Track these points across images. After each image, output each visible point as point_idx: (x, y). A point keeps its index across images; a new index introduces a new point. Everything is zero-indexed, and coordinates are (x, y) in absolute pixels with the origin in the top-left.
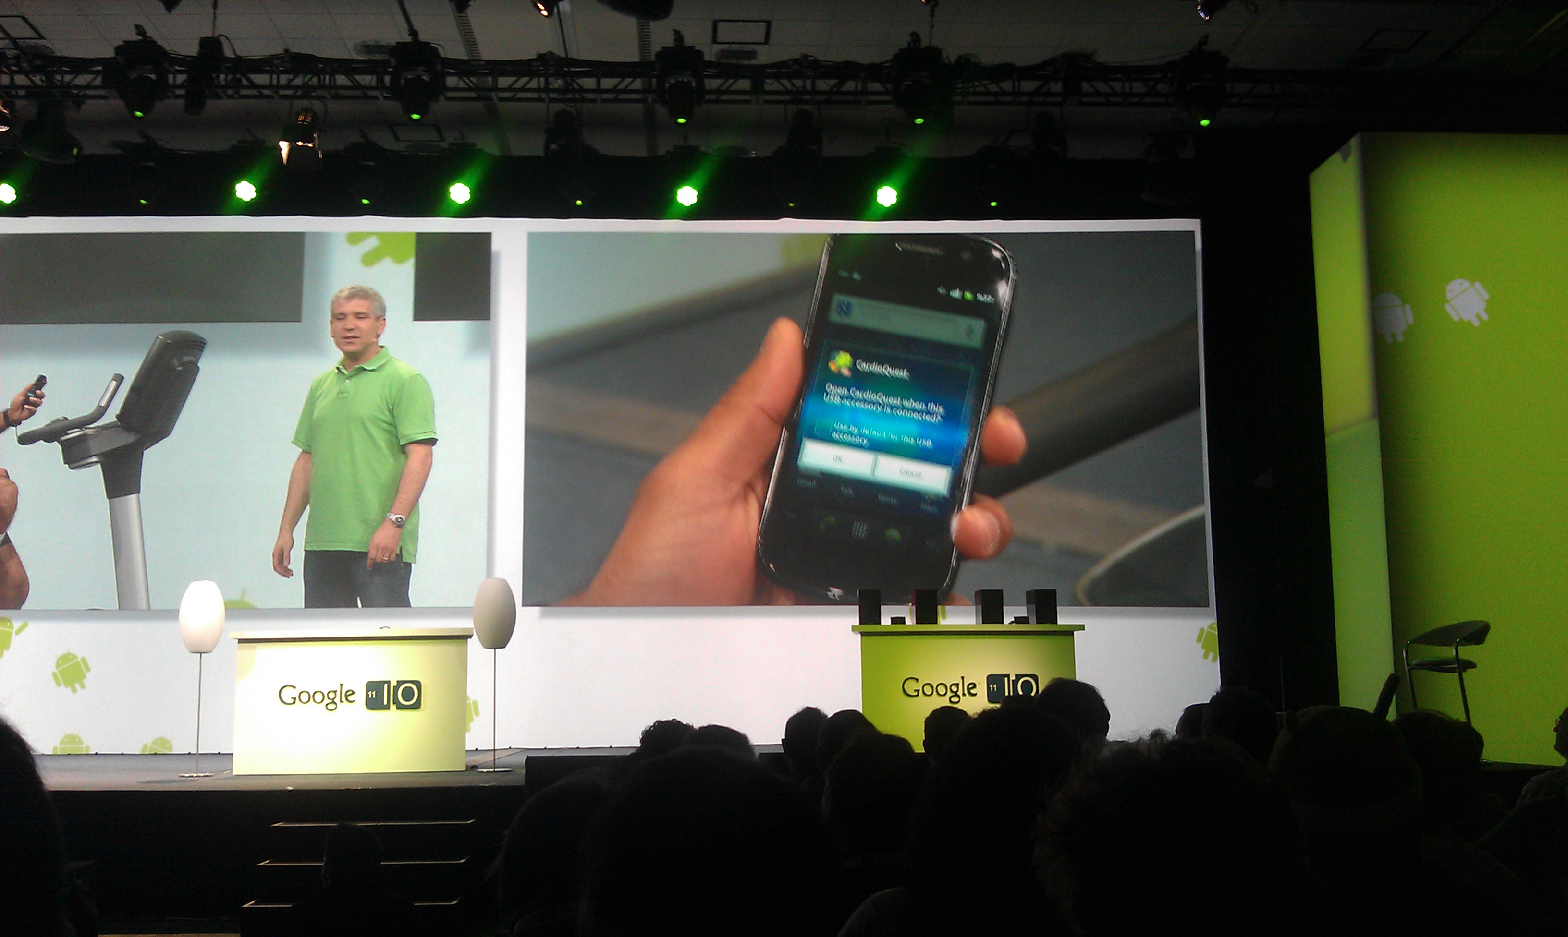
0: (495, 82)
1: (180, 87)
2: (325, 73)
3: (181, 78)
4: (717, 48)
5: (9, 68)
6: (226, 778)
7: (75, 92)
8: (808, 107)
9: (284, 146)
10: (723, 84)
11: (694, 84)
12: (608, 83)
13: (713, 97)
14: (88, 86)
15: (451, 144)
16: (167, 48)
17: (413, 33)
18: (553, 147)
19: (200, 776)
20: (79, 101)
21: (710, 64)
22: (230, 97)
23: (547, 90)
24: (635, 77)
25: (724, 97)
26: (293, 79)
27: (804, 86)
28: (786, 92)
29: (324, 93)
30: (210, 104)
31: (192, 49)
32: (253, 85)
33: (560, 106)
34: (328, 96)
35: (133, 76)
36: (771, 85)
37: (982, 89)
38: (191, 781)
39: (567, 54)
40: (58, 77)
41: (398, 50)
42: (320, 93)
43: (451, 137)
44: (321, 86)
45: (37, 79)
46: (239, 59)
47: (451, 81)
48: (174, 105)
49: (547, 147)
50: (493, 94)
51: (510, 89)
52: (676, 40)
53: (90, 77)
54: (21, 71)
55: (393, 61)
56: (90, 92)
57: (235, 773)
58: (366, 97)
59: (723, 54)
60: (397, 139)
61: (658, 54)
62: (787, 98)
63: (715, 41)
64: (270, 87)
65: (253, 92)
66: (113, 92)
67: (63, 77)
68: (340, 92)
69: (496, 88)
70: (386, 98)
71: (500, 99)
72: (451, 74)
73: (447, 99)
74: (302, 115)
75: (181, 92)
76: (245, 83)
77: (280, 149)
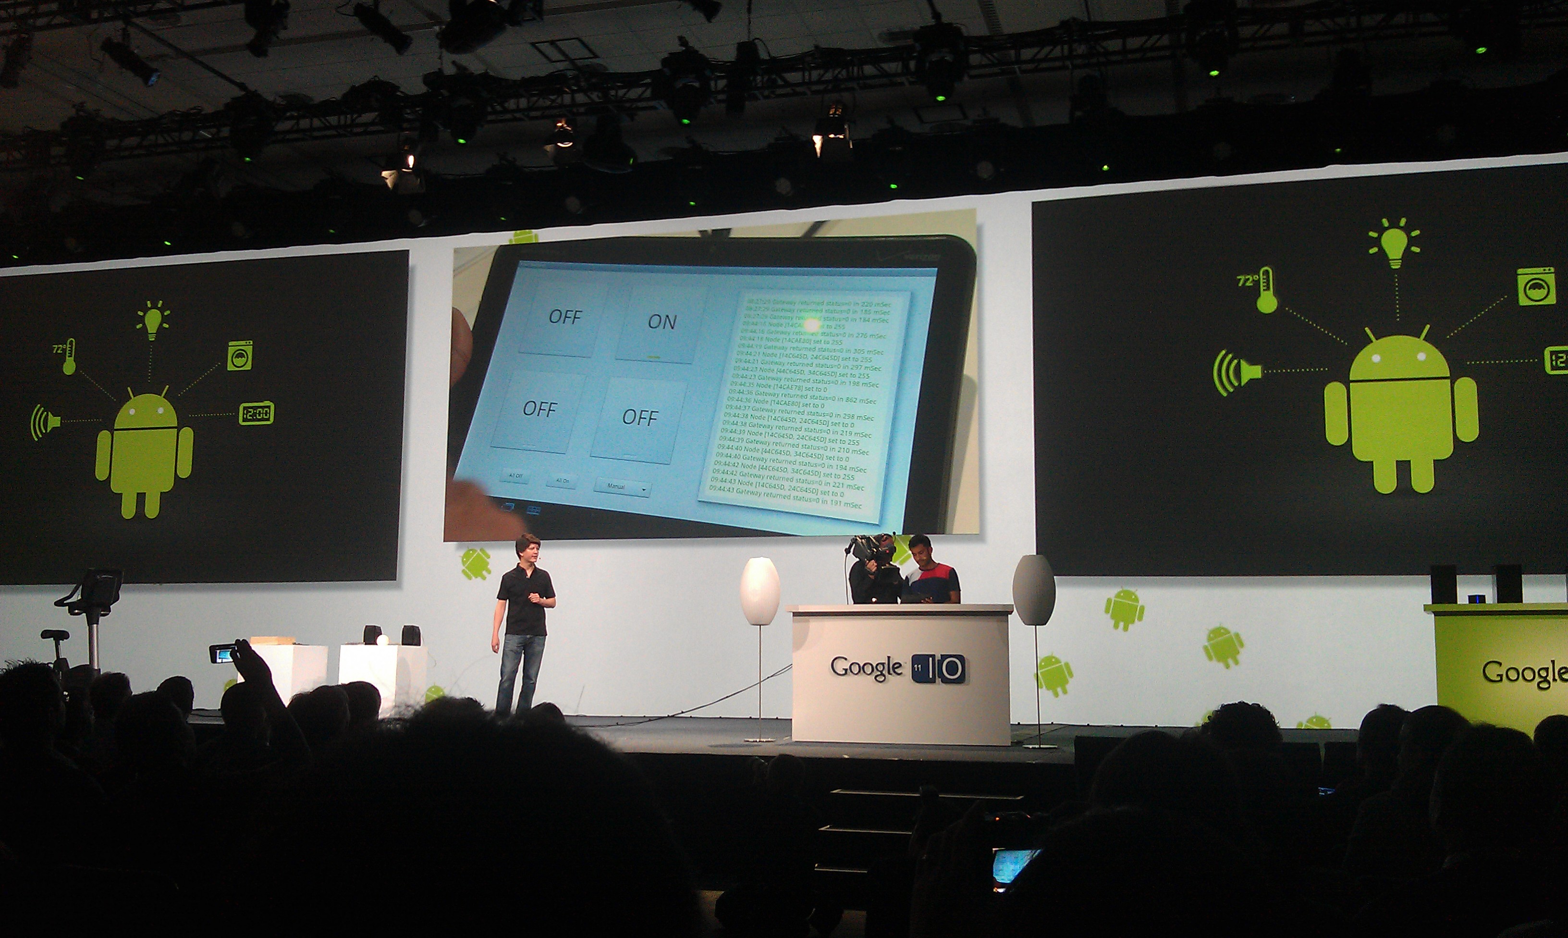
0: (1018, 54)
1: (719, 92)
2: (853, 65)
3: (722, 83)
5: (569, 88)
7: (628, 105)
8: (1353, 46)
9: (818, 140)
11: (1226, 34)
13: (1248, 45)
14: (640, 99)
15: (976, 121)
16: (708, 55)
17: (937, 15)
18: (1078, 114)
19: (763, 742)
20: (632, 113)
21: (1244, 11)
22: (767, 97)
23: (1070, 57)
24: (1163, 33)
25: (1260, 44)
26: (823, 75)
27: (1349, 24)
28: (1328, 32)
29: (855, 84)
30: (749, 105)
31: (729, 54)
32: (787, 84)
33: (1084, 72)
34: (857, 88)
35: (679, 84)
36: (1311, 26)
38: (755, 745)
39: (1089, 18)
40: (613, 93)
41: (921, 34)
42: (850, 85)
43: (974, 115)
44: (850, 78)
45: (595, 96)
46: (774, 60)
47: (975, 59)
48: (717, 109)
49: (1072, 115)
50: (1016, 67)
51: (1033, 60)
53: (640, 90)
54: (580, 90)
55: (917, 45)
56: (640, 105)
57: (794, 739)
58: (894, 84)
60: (922, 122)
61: (1187, 8)
62: (1328, 38)
64: (803, 84)
65: (789, 90)
66: (662, 102)
67: (617, 92)
68: (868, 82)
69: (1018, 61)
70: (911, 83)
71: (1024, 72)
72: (975, 52)
73: (971, 77)
74: (833, 108)
75: (721, 97)
76: (780, 82)
77: (814, 143)
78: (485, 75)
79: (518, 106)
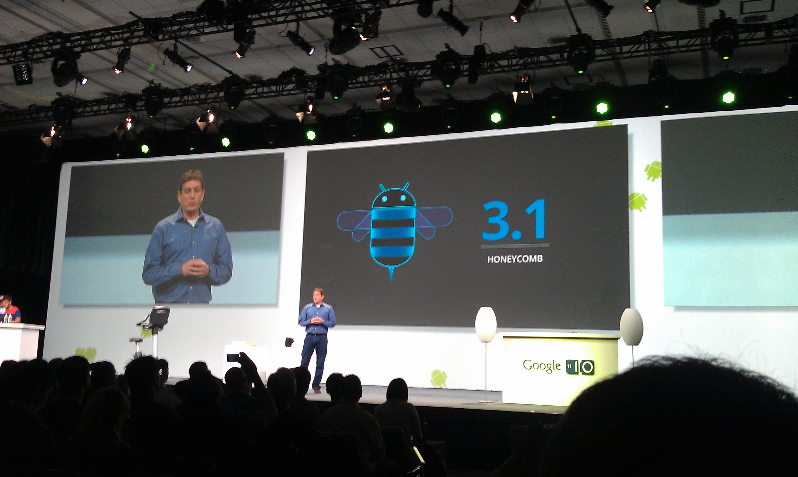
0: (621, 49)
1: (466, 71)
2: (534, 56)
3: (466, 67)
4: (743, 16)
5: (389, 70)
6: (500, 404)
7: (419, 78)
9: (515, 94)
10: (748, 36)
11: (732, 37)
12: (683, 42)
14: (424, 75)
15: (597, 83)
16: (460, 52)
17: (579, 30)
18: (653, 79)
19: (488, 403)
20: (420, 82)
21: (741, 26)
22: (490, 73)
23: (649, 50)
24: (697, 37)
25: (749, 43)
26: (519, 61)
28: (787, 36)
29: (534, 66)
30: (480, 78)
31: (471, 52)
32: (500, 66)
33: (656, 57)
34: (536, 67)
35: (445, 68)
36: (777, 33)
38: (484, 404)
39: (658, 29)
40: (411, 72)
41: (570, 39)
42: (532, 66)
43: (596, 80)
44: (532, 63)
45: (402, 74)
46: (493, 54)
47: (598, 52)
48: (464, 80)
49: (650, 80)
50: (620, 56)
51: (629, 52)
52: (720, 16)
53: (425, 71)
54: (395, 71)
55: (568, 46)
56: (425, 78)
57: (504, 401)
58: (556, 65)
59: (746, 19)
60: (568, 84)
61: (711, 24)
62: (787, 39)
63: (742, 12)
64: (508, 66)
65: (500, 70)
66: (436, 77)
67: (413, 72)
68: (542, 64)
69: (621, 53)
70: (564, 65)
71: (623, 58)
72: (598, 48)
73: (596, 61)
74: (523, 78)
75: (466, 73)
76: (496, 65)
77: (513, 96)
78: (348, 65)
79: (364, 80)
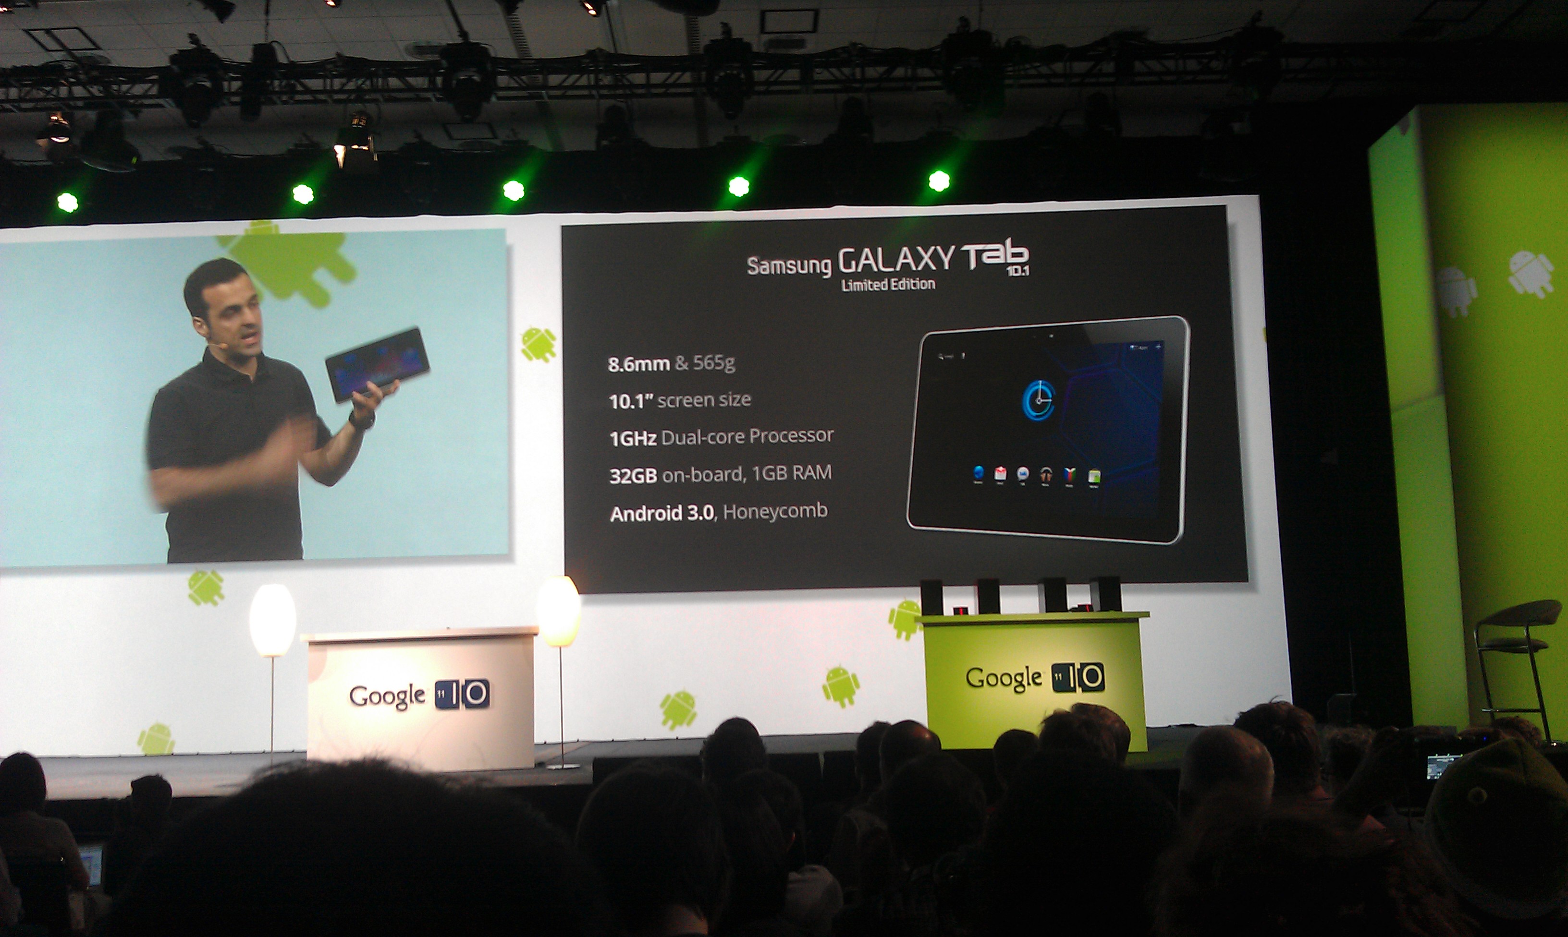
0: (545, 80)
1: (235, 94)
2: (378, 76)
3: (236, 85)
4: (765, 38)
5: (66, 80)
7: (132, 101)
8: (858, 95)
9: (340, 150)
10: (772, 75)
11: (743, 76)
12: (657, 77)
13: (762, 88)
14: (145, 96)
15: (504, 142)
16: (221, 55)
17: (463, 34)
18: (605, 143)
20: (136, 110)
21: (758, 55)
22: (285, 103)
23: (597, 86)
24: (684, 71)
25: (773, 88)
26: (345, 84)
27: (853, 74)
28: (837, 81)
29: (378, 96)
30: (266, 111)
31: (245, 56)
32: (307, 90)
33: (610, 103)
34: (381, 99)
35: (189, 84)
36: (820, 74)
37: (1033, 72)
39: (616, 49)
40: (115, 87)
41: (448, 51)
42: (374, 96)
43: (504, 135)
44: (374, 89)
45: (95, 90)
46: (292, 64)
47: (503, 80)
48: (229, 111)
49: (598, 143)
50: (544, 92)
51: (559, 87)
52: (724, 33)
53: (146, 86)
54: (78, 83)
55: (444, 63)
56: (146, 101)
58: (419, 99)
59: (772, 43)
60: (450, 137)
61: (707, 48)
62: (836, 86)
63: (763, 30)
64: (323, 92)
65: (308, 97)
66: (169, 100)
67: (119, 87)
68: (393, 94)
69: (545, 87)
70: (438, 99)
71: (550, 97)
72: (502, 74)
73: (499, 98)
74: (356, 119)
75: (236, 99)
76: (300, 88)
77: (336, 153)
